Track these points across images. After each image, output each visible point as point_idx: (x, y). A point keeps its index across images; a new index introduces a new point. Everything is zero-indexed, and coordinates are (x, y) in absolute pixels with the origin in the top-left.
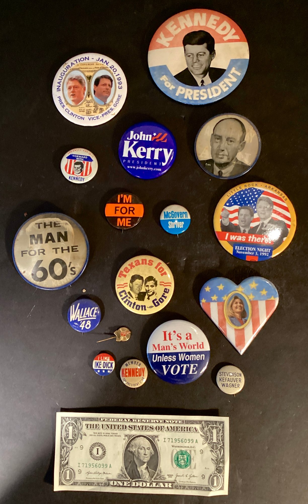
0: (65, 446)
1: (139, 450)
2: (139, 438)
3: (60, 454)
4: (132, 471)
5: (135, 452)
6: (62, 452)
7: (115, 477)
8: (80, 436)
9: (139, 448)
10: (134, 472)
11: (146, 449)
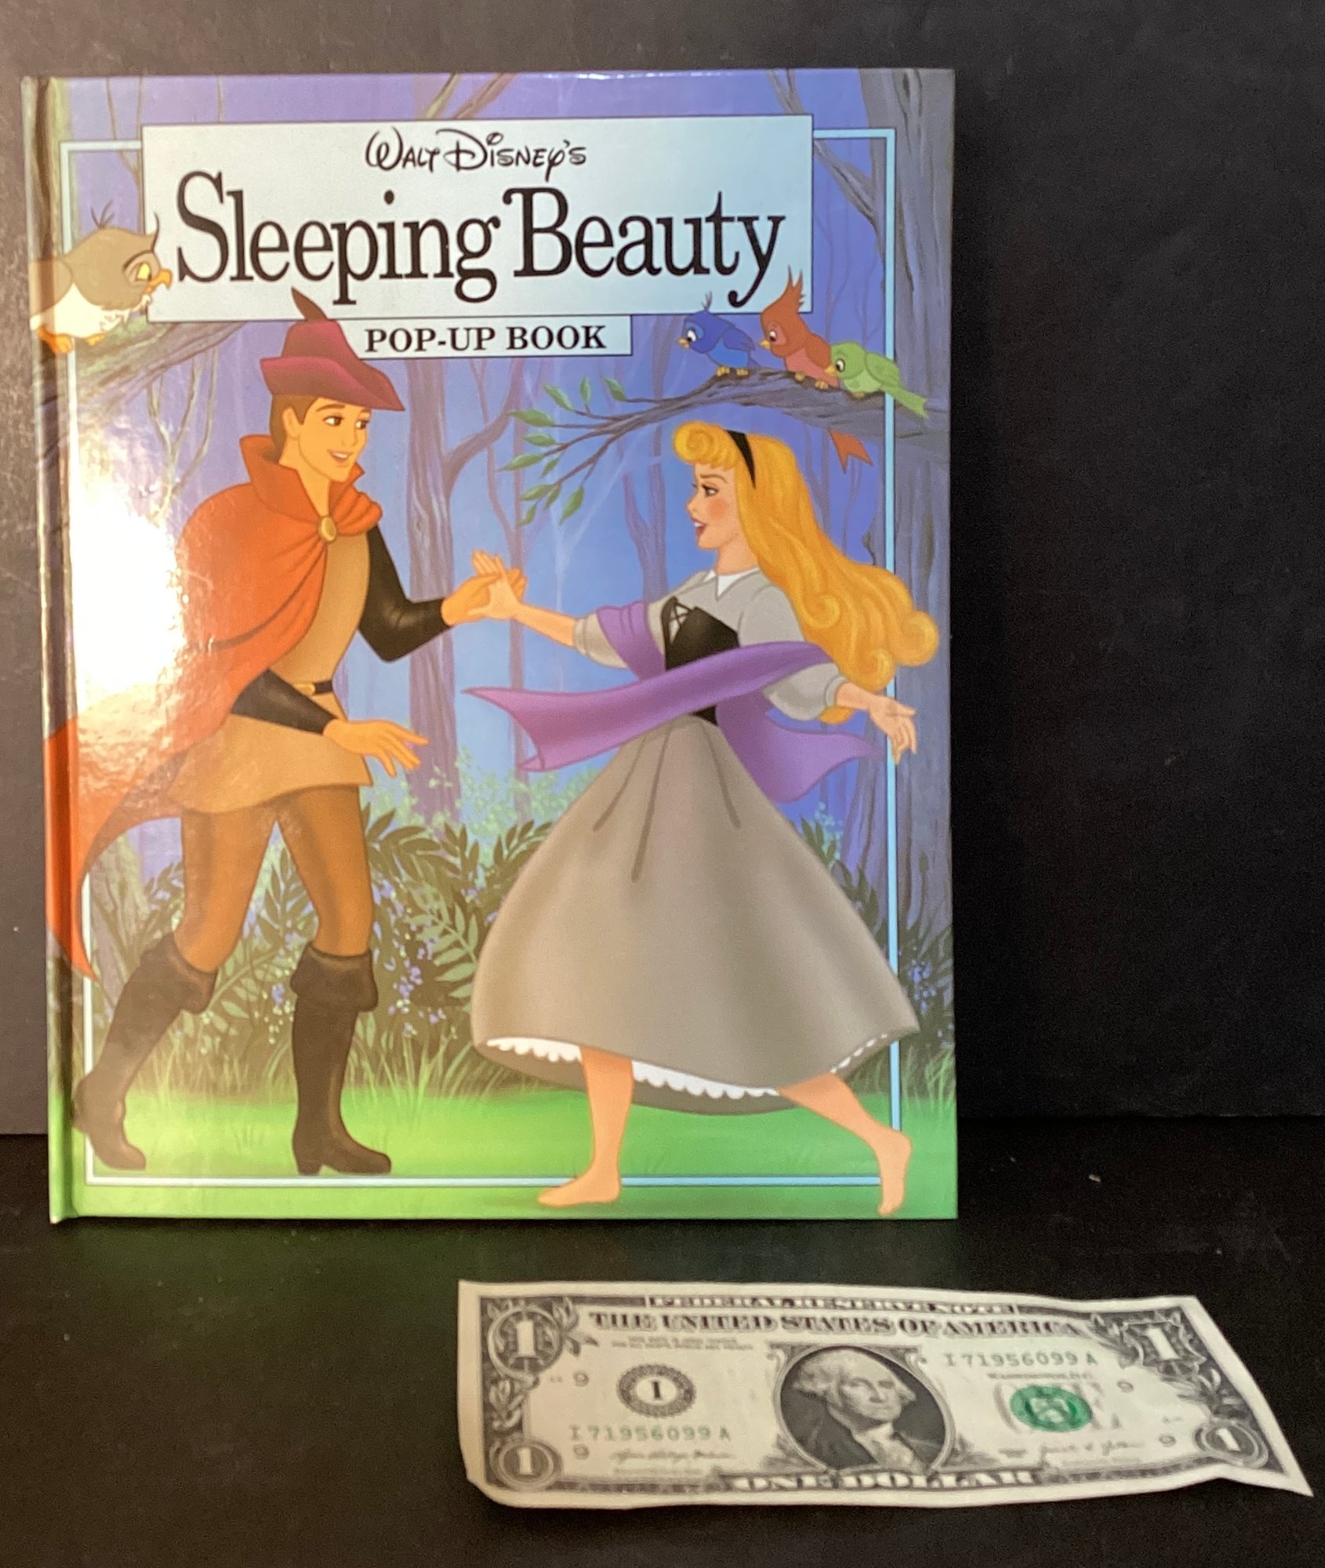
0: (502, 1375)
1: (847, 1389)
2: (835, 1354)
3: (484, 1403)
4: (831, 1447)
5: (825, 1392)
6: (492, 1396)
7: (754, 1466)
8: (569, 1345)
9: (842, 1382)
10: (838, 1448)
11: (876, 1385)
